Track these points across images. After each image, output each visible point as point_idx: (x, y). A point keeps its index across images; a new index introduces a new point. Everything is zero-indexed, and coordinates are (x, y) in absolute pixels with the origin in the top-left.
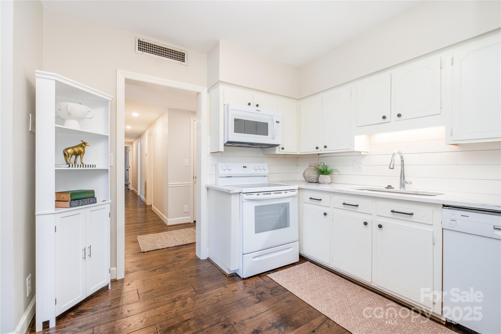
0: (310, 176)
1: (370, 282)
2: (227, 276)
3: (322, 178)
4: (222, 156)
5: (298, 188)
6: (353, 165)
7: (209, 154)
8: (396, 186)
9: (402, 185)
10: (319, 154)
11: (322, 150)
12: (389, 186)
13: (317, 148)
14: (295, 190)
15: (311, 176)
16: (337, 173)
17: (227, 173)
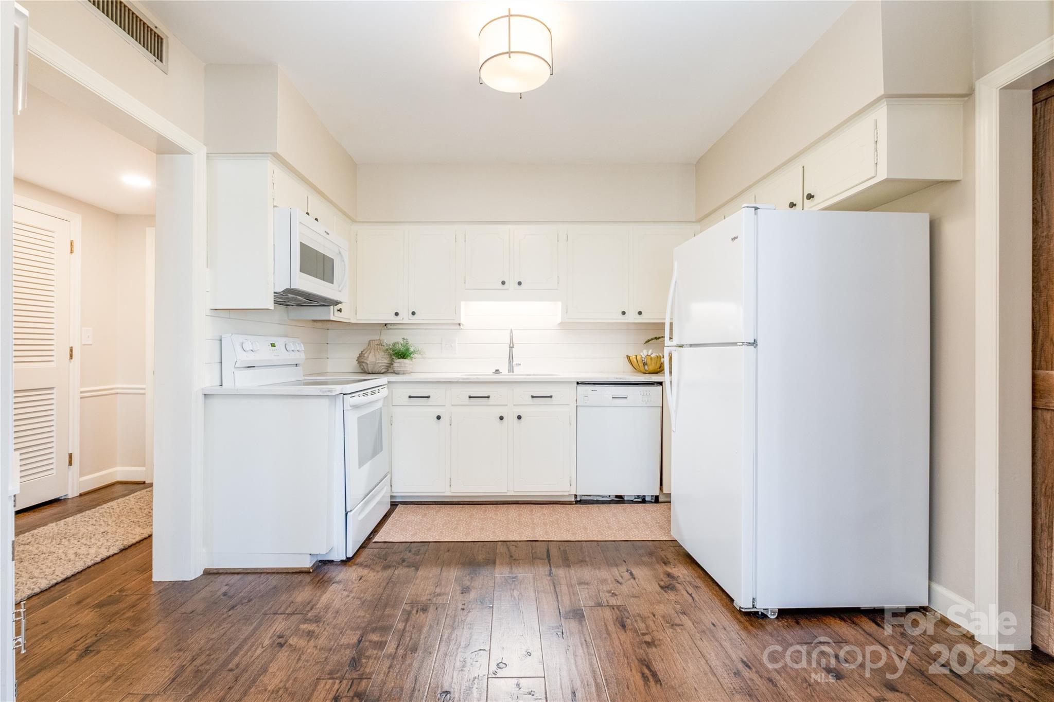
0: (377, 361)
1: (506, 491)
2: (311, 571)
3: (399, 363)
4: (229, 318)
5: (388, 382)
6: (441, 344)
7: (208, 312)
8: (504, 369)
9: (511, 370)
10: (386, 325)
11: (405, 318)
12: (496, 370)
13: (397, 314)
14: (383, 385)
15: (380, 361)
16: (420, 356)
17: (250, 358)
